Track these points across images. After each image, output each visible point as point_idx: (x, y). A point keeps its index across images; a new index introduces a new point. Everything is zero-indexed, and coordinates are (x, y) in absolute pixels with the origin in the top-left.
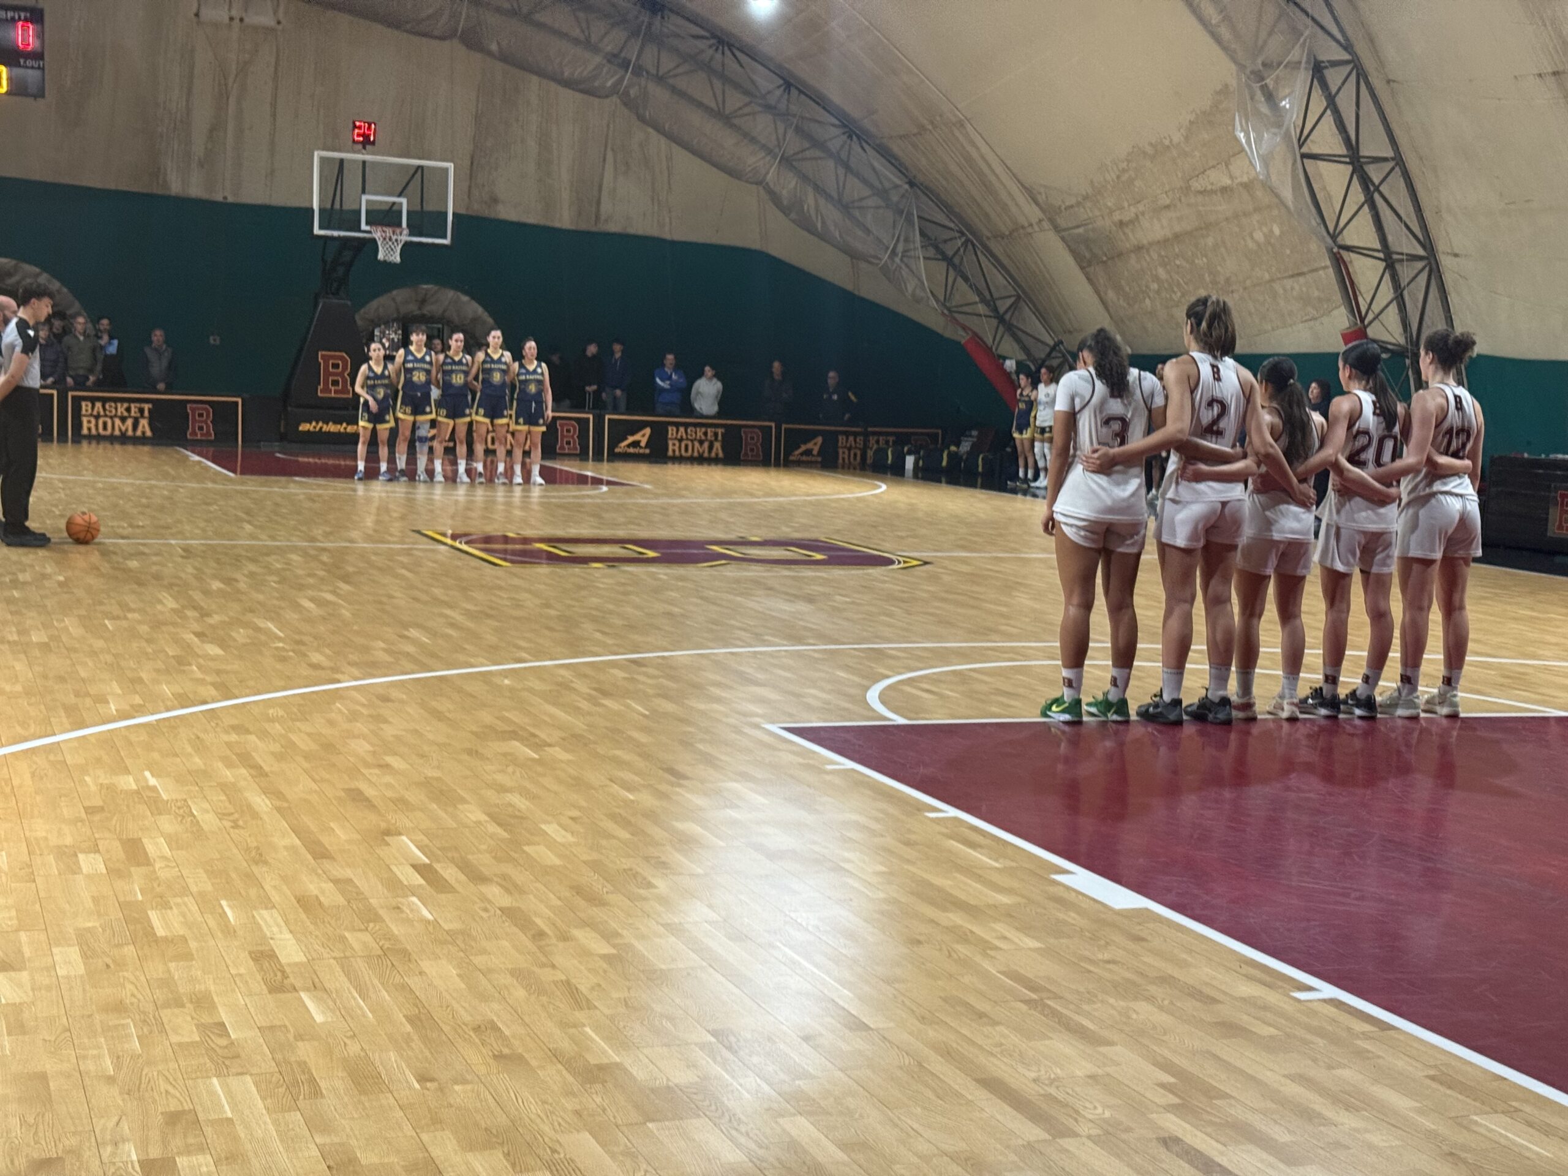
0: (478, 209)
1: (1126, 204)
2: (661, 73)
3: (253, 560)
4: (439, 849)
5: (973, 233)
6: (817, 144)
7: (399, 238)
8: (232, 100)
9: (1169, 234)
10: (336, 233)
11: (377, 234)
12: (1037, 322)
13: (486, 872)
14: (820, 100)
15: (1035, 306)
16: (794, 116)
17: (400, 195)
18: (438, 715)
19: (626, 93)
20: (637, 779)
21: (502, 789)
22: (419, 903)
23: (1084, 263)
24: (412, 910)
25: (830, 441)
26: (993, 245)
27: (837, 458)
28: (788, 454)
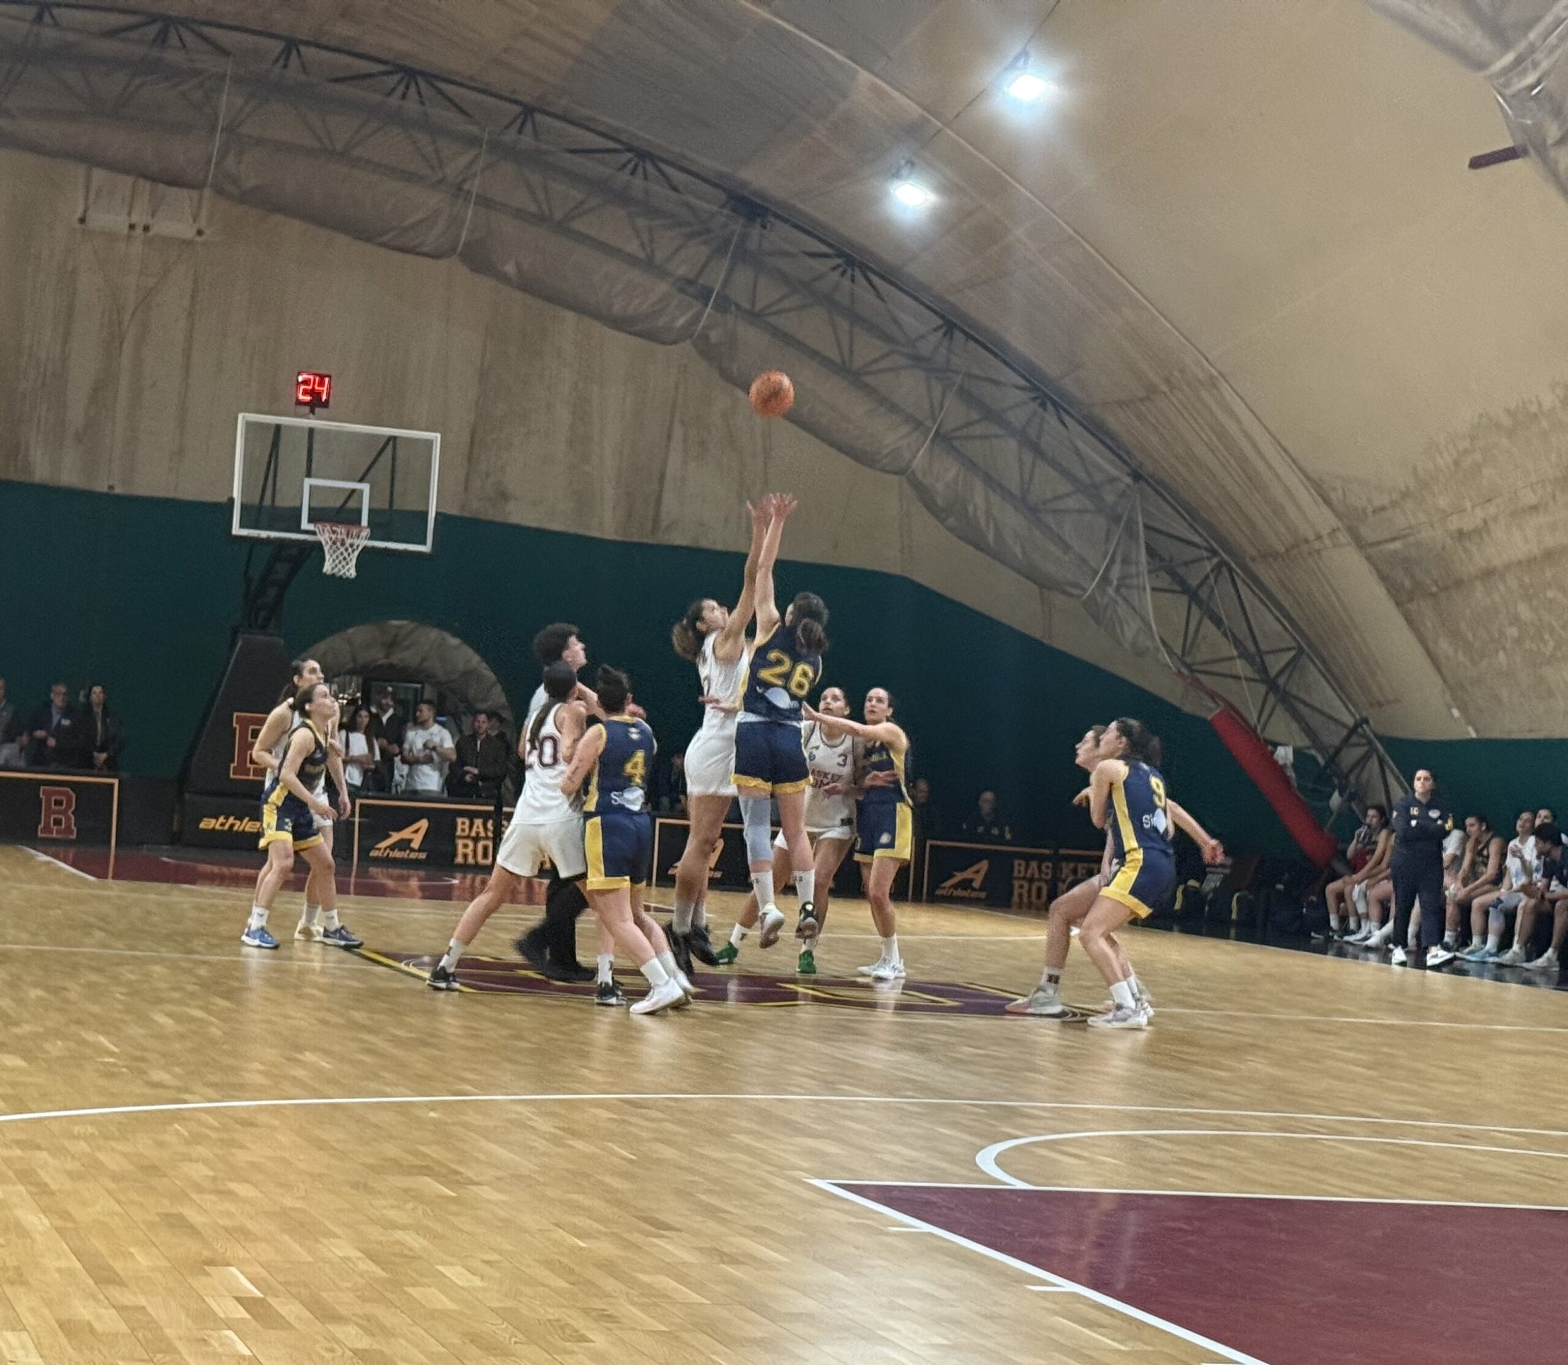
0: (479, 508)
1: (1468, 505)
2: (757, 308)
3: (99, 970)
4: (280, 1283)
5: (1229, 551)
6: (991, 415)
7: (356, 542)
8: (128, 347)
9: (1536, 551)
10: (264, 534)
11: (324, 535)
12: (1329, 690)
13: (343, 1311)
14: (995, 348)
15: (1323, 661)
16: (957, 373)
17: (361, 480)
18: (321, 1145)
19: (705, 337)
20: (595, 1225)
21: (393, 1226)
22: (235, 1338)
23: (1401, 597)
24: (221, 1345)
25: (1001, 868)
26: (1260, 569)
27: (1011, 893)
28: (935, 884)
